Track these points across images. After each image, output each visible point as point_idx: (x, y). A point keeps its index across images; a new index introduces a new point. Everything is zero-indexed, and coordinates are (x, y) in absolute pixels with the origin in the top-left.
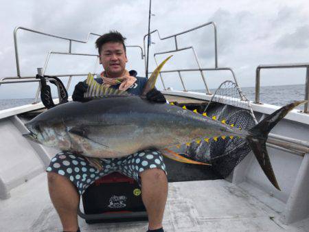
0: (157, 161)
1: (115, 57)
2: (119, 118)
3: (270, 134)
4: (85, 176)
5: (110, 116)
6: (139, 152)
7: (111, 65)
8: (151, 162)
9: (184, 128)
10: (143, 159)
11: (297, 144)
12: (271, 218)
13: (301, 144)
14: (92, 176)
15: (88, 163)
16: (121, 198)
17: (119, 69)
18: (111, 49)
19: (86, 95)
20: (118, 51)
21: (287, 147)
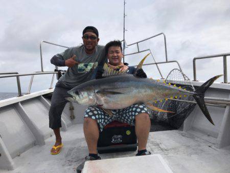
0: (146, 109)
1: (116, 55)
2: (124, 84)
3: (205, 97)
4: (103, 120)
5: (120, 83)
6: (134, 105)
7: (113, 59)
8: (142, 109)
9: (159, 90)
10: (137, 108)
11: (222, 100)
12: (210, 146)
13: (223, 100)
14: (106, 121)
15: (105, 113)
16: (119, 136)
17: (117, 61)
18: (113, 50)
19: (103, 75)
20: (117, 51)
21: (215, 103)
